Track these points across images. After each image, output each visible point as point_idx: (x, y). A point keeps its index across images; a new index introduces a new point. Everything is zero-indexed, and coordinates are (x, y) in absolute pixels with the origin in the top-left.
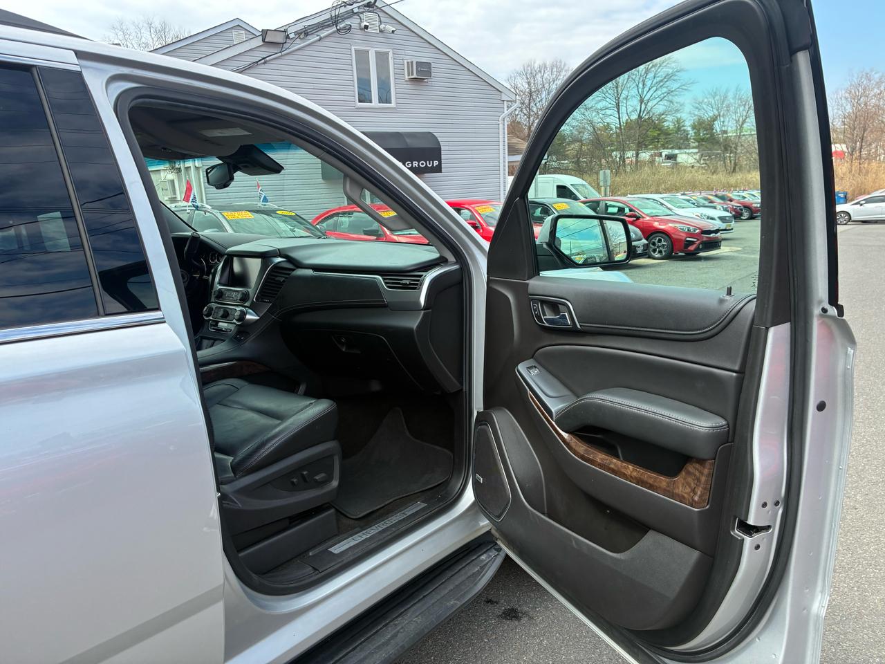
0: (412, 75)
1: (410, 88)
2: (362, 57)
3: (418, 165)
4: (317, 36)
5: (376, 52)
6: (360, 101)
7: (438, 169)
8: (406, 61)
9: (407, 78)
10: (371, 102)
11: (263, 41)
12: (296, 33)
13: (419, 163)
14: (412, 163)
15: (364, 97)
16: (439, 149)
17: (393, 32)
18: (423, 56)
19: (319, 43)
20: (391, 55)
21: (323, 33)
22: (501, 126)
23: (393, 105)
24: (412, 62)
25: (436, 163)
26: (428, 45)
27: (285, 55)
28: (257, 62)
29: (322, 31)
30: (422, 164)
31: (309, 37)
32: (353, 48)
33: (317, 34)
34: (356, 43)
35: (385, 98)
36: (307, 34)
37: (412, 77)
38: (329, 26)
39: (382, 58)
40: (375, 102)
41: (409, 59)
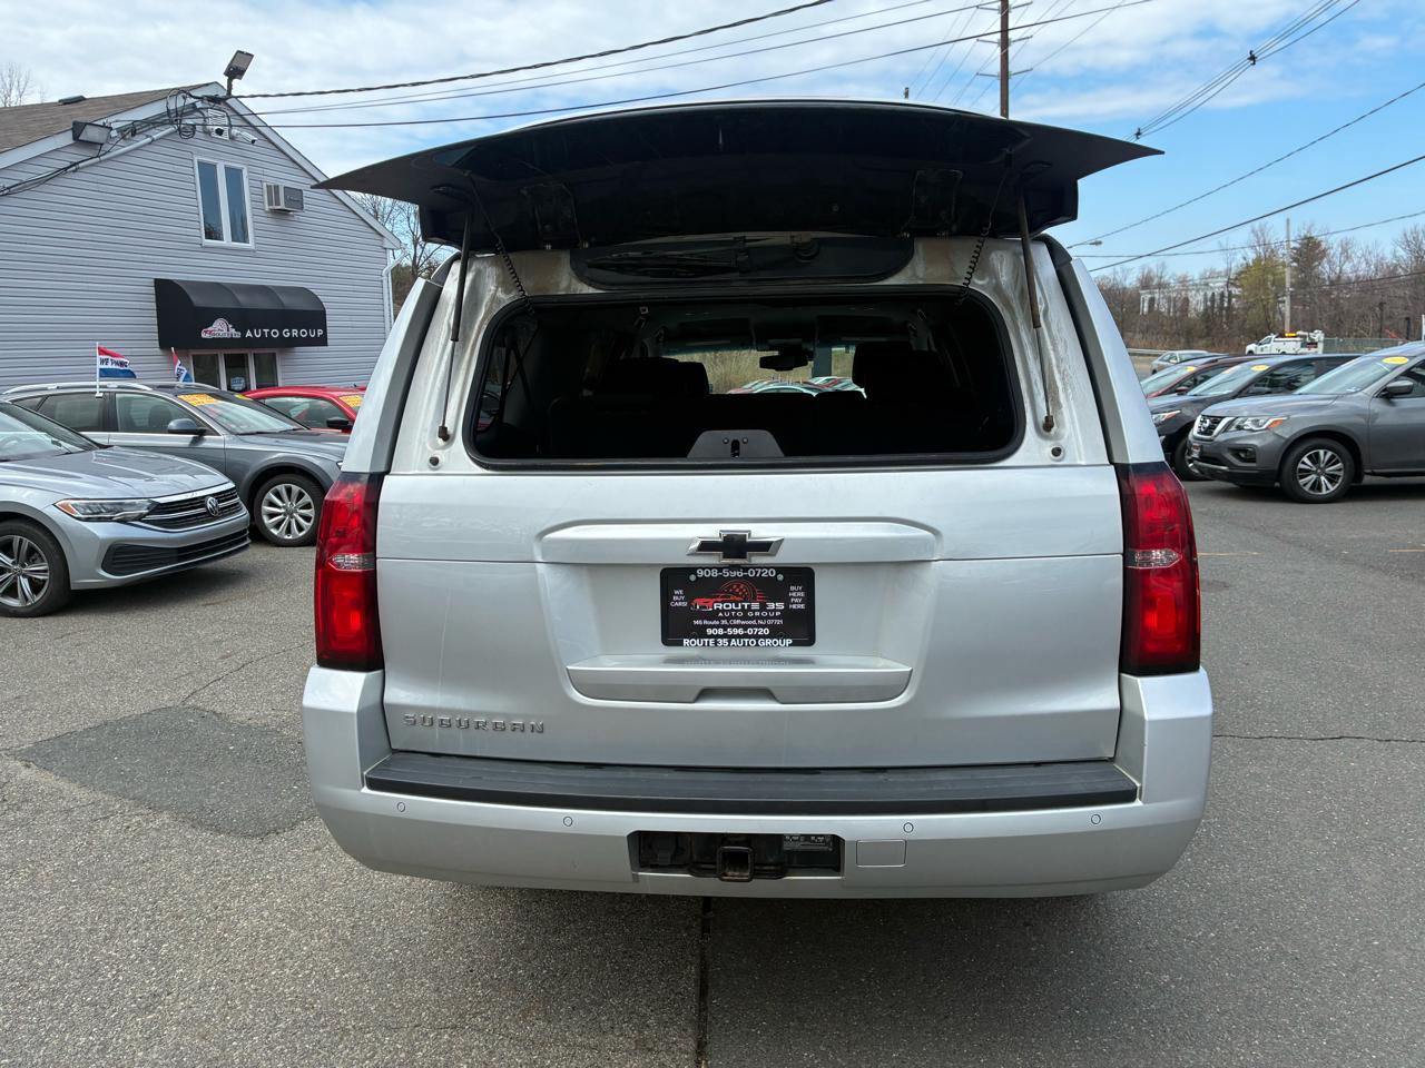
0: (278, 203)
1: (270, 223)
2: (208, 172)
3: (299, 334)
4: (148, 136)
5: (227, 168)
6: (207, 237)
7: (323, 341)
8: (265, 184)
9: (267, 208)
10: (221, 239)
11: (76, 137)
12: (119, 130)
13: (299, 331)
14: (290, 332)
15: (212, 233)
16: (323, 313)
17: (253, 141)
18: (287, 179)
19: (150, 148)
20: (245, 173)
21: (157, 134)
22: (385, 282)
23: (250, 245)
24: (277, 187)
25: (320, 332)
26: (291, 164)
27: (105, 160)
28: (66, 169)
29: (154, 131)
30: (304, 333)
31: (136, 138)
32: (196, 159)
33: (147, 133)
34: (199, 151)
36: (134, 134)
37: (279, 207)
38: (163, 124)
39: (234, 176)
40: (227, 241)
41: (272, 182)
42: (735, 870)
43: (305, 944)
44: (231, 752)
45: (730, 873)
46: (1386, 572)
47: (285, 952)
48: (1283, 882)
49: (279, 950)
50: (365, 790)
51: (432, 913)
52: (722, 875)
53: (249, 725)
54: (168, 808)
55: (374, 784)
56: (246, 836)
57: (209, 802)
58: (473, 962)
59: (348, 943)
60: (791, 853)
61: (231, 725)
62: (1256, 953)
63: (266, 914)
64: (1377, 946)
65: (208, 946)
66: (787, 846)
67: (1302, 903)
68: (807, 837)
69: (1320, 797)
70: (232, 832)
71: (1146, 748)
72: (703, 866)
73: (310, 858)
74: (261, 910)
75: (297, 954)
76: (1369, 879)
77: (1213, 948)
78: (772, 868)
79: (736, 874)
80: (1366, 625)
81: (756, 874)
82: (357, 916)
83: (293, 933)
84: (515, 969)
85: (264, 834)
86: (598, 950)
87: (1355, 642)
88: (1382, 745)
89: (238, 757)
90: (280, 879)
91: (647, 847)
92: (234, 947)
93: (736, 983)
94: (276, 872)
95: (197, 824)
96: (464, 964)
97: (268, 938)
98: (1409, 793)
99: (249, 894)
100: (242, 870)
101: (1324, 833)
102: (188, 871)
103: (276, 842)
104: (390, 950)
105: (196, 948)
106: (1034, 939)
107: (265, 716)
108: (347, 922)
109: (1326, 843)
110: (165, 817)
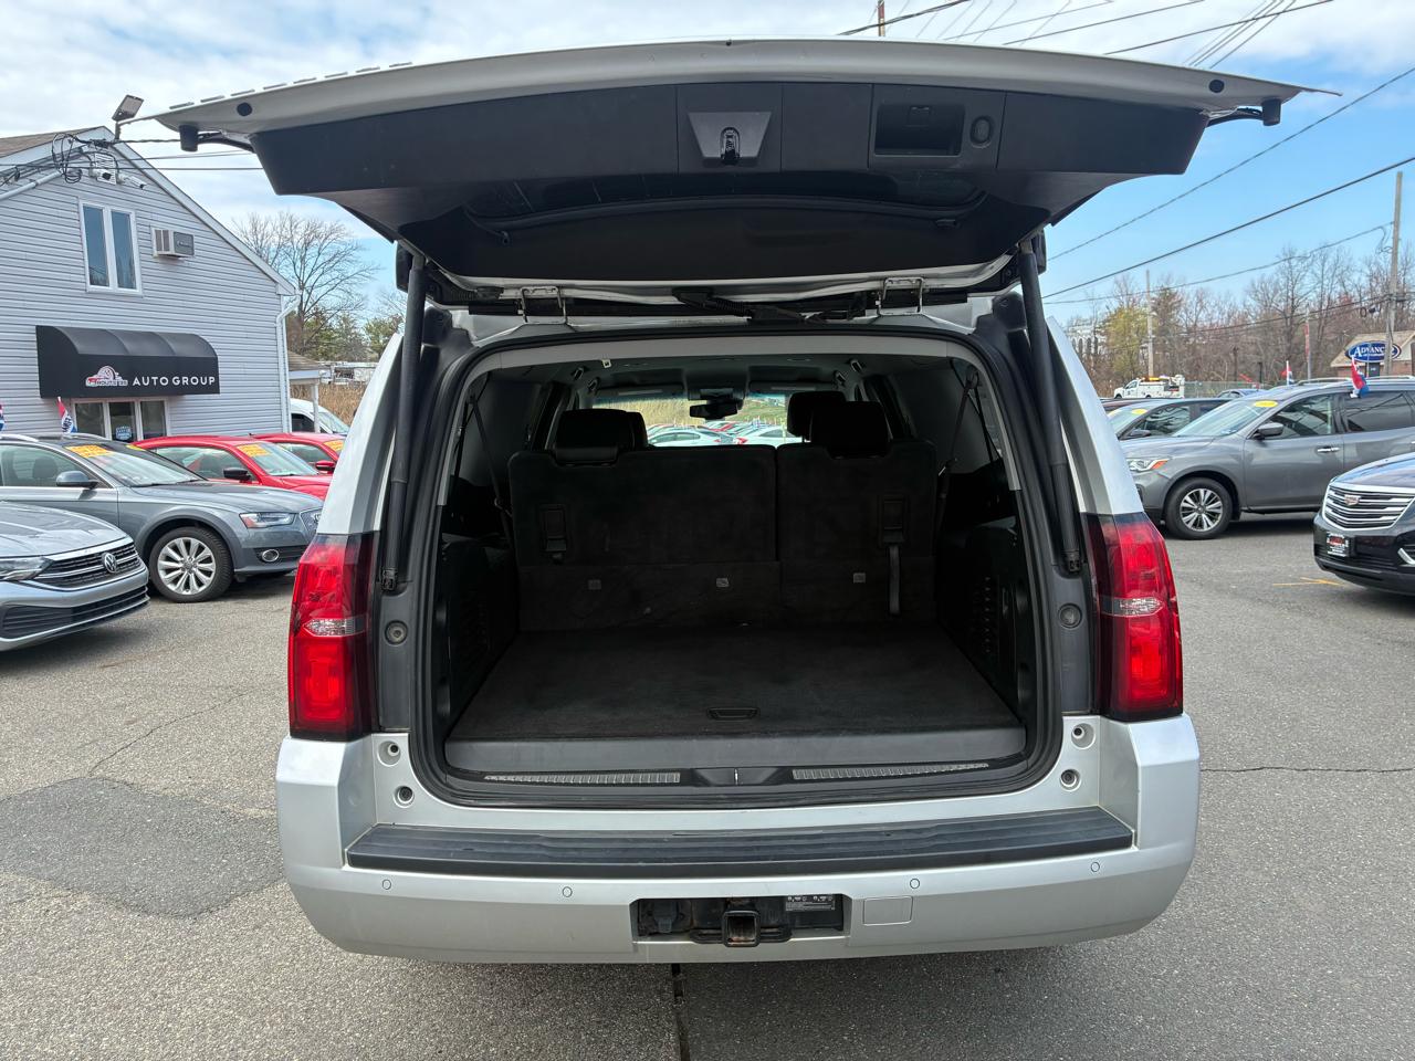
0: (167, 249)
1: (159, 269)
2: (93, 217)
3: (189, 382)
4: (31, 181)
5: (113, 213)
6: (92, 283)
7: (214, 389)
8: (153, 229)
9: (156, 253)
10: (107, 285)
13: (190, 378)
14: (181, 379)
15: (98, 278)
16: (215, 360)
17: (142, 186)
18: (181, 225)
19: (35, 192)
20: (132, 217)
21: (41, 178)
22: (279, 330)
23: (138, 291)
24: (166, 232)
25: (212, 380)
26: (181, 209)
29: (38, 175)
30: (194, 381)
31: (19, 182)
32: (81, 203)
33: (31, 178)
34: (86, 196)
35: (126, 279)
36: (17, 177)
37: (168, 253)
38: (49, 167)
39: (121, 221)
40: (113, 286)
41: (161, 227)
42: (739, 935)
43: (257, 1032)
44: (148, 825)
45: (735, 938)
46: (1274, 604)
47: (236, 1042)
48: (1233, 915)
49: (229, 1039)
50: (347, 868)
51: (390, 991)
52: (727, 942)
53: (166, 796)
54: (88, 888)
55: (356, 861)
56: (177, 916)
57: (133, 881)
58: (441, 1042)
59: (303, 1029)
60: (793, 914)
61: (145, 795)
62: (1221, 989)
63: (210, 1000)
64: (1332, 975)
65: (153, 1039)
66: (789, 907)
67: (1254, 936)
68: (810, 897)
69: (1253, 828)
70: (163, 913)
71: (1140, 794)
72: (705, 932)
73: (251, 938)
74: (203, 997)
75: (250, 1043)
76: (1312, 908)
77: (1179, 986)
78: (775, 930)
79: (742, 938)
80: (1264, 657)
81: (761, 939)
82: (310, 998)
83: (243, 1021)
84: (486, 1047)
85: (196, 915)
86: (571, 1021)
87: (1257, 673)
88: (1301, 775)
89: (158, 830)
90: (220, 962)
91: (648, 916)
92: (181, 1039)
93: (717, 1048)
94: (215, 954)
95: (123, 905)
96: (431, 1045)
97: (216, 1027)
98: (1335, 821)
99: (189, 979)
100: (178, 954)
101: (1262, 863)
102: (120, 956)
103: (210, 923)
104: (351, 1034)
105: (140, 1041)
106: (1007, 985)
107: (182, 785)
108: (300, 1005)
109: (1267, 874)
110: (86, 897)
